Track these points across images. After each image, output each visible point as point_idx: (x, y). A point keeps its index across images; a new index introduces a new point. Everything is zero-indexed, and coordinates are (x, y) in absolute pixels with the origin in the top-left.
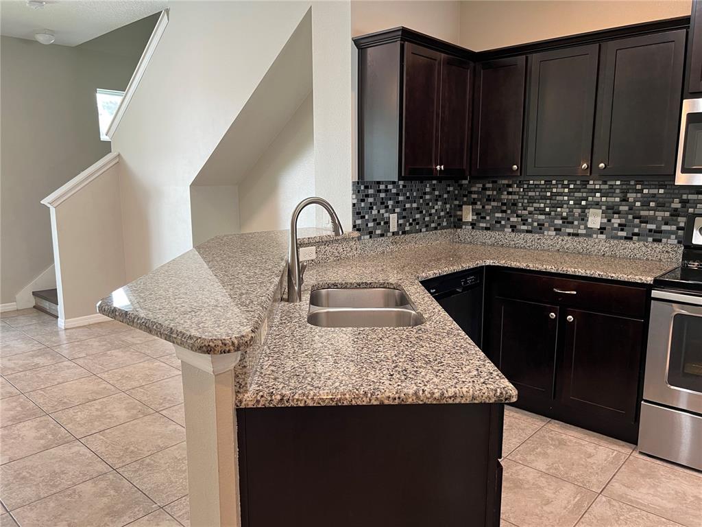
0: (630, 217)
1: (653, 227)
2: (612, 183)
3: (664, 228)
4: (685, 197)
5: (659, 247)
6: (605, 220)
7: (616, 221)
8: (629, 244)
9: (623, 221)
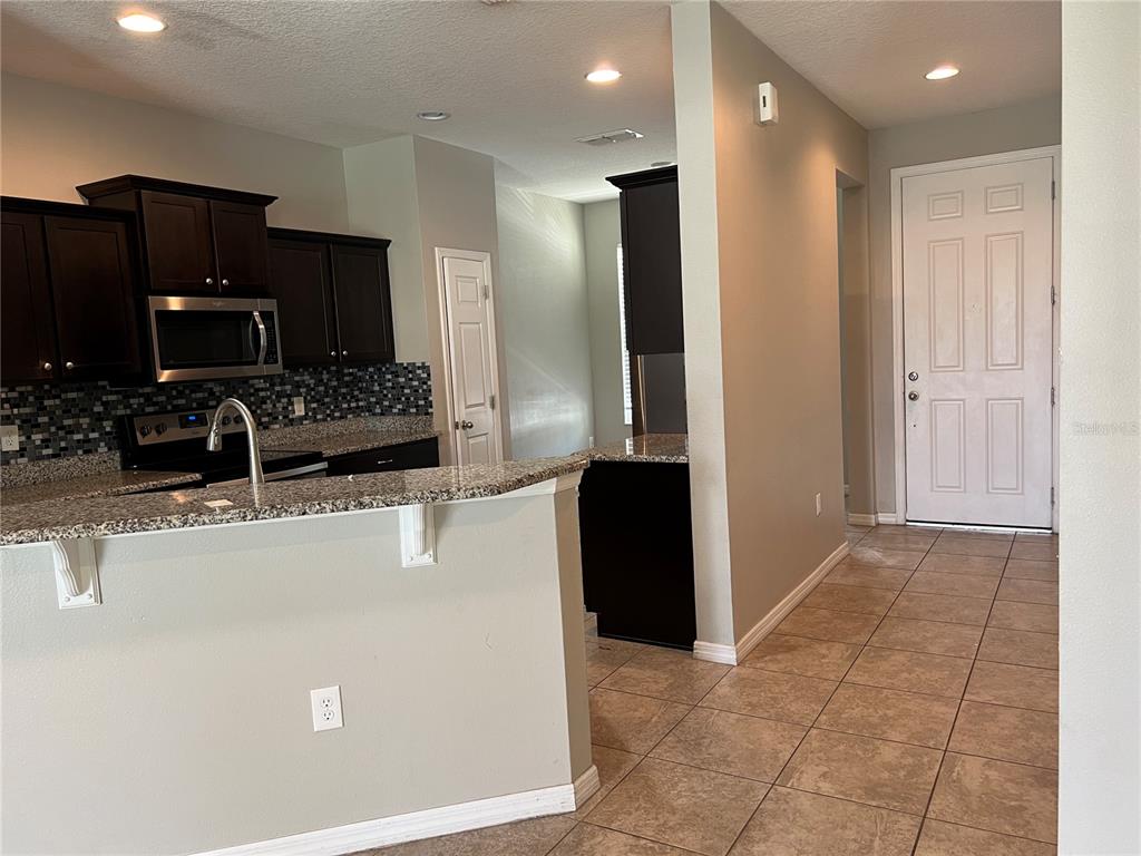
0: (53, 429)
1: (80, 437)
2: (23, 389)
3: (92, 435)
4: (104, 399)
5: (94, 458)
6: (23, 438)
7: (37, 438)
8: (64, 463)
9: (46, 435)
